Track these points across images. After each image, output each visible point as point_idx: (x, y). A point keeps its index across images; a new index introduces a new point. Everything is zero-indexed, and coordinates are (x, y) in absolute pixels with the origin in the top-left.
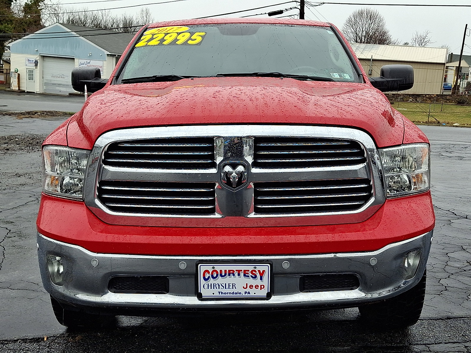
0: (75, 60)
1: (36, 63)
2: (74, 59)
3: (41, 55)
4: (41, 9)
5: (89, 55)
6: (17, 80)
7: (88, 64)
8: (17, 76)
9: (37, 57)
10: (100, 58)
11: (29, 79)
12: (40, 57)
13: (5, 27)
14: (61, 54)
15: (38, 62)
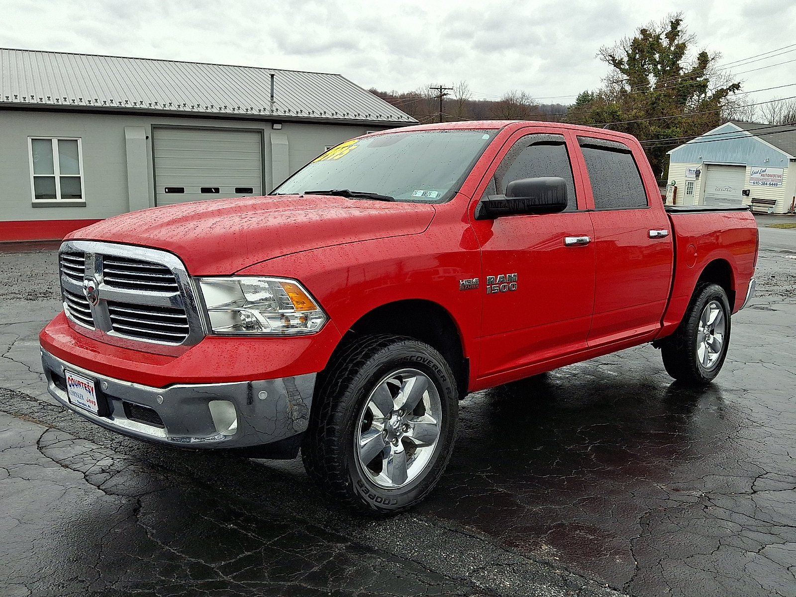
0: (747, 168)
1: (698, 173)
2: (746, 166)
3: (705, 163)
4: (722, 106)
5: (765, 161)
6: (672, 194)
7: (763, 173)
8: (673, 190)
9: (700, 167)
10: (781, 164)
11: (687, 194)
12: (704, 165)
13: (673, 131)
14: (729, 160)
15: (700, 172)
